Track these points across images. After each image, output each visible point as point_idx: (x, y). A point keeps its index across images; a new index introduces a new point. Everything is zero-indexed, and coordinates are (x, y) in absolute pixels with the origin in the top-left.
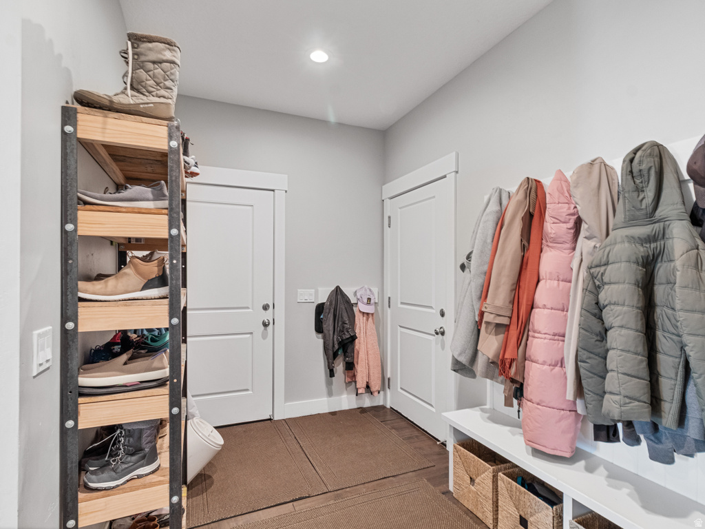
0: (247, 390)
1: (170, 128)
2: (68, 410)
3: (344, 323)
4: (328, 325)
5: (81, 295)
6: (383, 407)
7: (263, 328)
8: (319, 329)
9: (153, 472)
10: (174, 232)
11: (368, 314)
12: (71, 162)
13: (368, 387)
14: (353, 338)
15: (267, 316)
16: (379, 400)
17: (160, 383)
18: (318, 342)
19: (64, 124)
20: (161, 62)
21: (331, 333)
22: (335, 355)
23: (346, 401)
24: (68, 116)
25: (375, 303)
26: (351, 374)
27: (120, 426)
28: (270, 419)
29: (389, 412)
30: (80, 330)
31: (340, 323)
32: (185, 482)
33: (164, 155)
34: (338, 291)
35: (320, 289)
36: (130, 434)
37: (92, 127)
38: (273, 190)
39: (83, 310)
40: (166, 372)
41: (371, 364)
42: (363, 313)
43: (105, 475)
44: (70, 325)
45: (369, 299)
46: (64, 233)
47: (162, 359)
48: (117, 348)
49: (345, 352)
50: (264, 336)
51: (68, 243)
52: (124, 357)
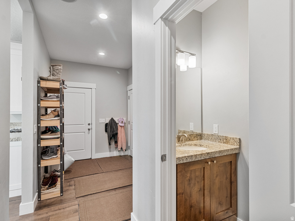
0: (83, 150)
1: (60, 83)
2: (38, 142)
3: (114, 129)
4: (109, 130)
5: (41, 119)
6: (128, 155)
7: (88, 130)
8: (106, 131)
9: (56, 157)
10: (61, 105)
11: (122, 126)
12: (39, 92)
13: (122, 148)
14: (117, 134)
15: (90, 127)
16: (126, 153)
17: (58, 138)
18: (106, 135)
19: (38, 84)
20: (58, 69)
21: (110, 132)
22: (111, 139)
23: (115, 153)
24: (39, 82)
25: (125, 123)
26: (116, 145)
27: (49, 147)
28: (91, 159)
29: (129, 156)
30: (41, 126)
31: (113, 129)
32: (64, 170)
33: (59, 89)
34: (112, 119)
35: (107, 119)
36: (51, 149)
37: (44, 84)
38: (91, 89)
39: (42, 122)
40: (59, 136)
41: (123, 141)
42: (120, 126)
43: (46, 156)
44: (39, 125)
45: (122, 122)
46: (38, 106)
47: (58, 133)
48: (47, 131)
49: (114, 138)
50: (89, 133)
51: (39, 108)
52: (50, 132)
